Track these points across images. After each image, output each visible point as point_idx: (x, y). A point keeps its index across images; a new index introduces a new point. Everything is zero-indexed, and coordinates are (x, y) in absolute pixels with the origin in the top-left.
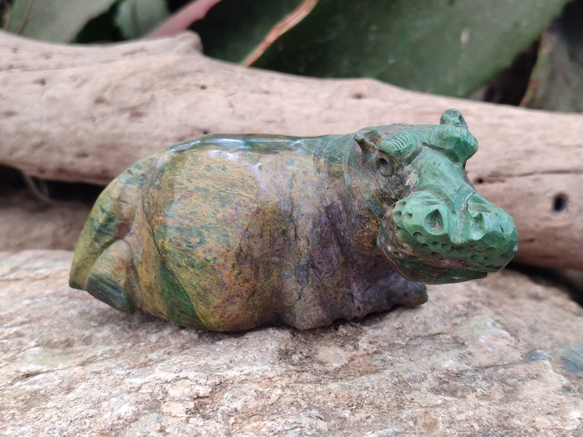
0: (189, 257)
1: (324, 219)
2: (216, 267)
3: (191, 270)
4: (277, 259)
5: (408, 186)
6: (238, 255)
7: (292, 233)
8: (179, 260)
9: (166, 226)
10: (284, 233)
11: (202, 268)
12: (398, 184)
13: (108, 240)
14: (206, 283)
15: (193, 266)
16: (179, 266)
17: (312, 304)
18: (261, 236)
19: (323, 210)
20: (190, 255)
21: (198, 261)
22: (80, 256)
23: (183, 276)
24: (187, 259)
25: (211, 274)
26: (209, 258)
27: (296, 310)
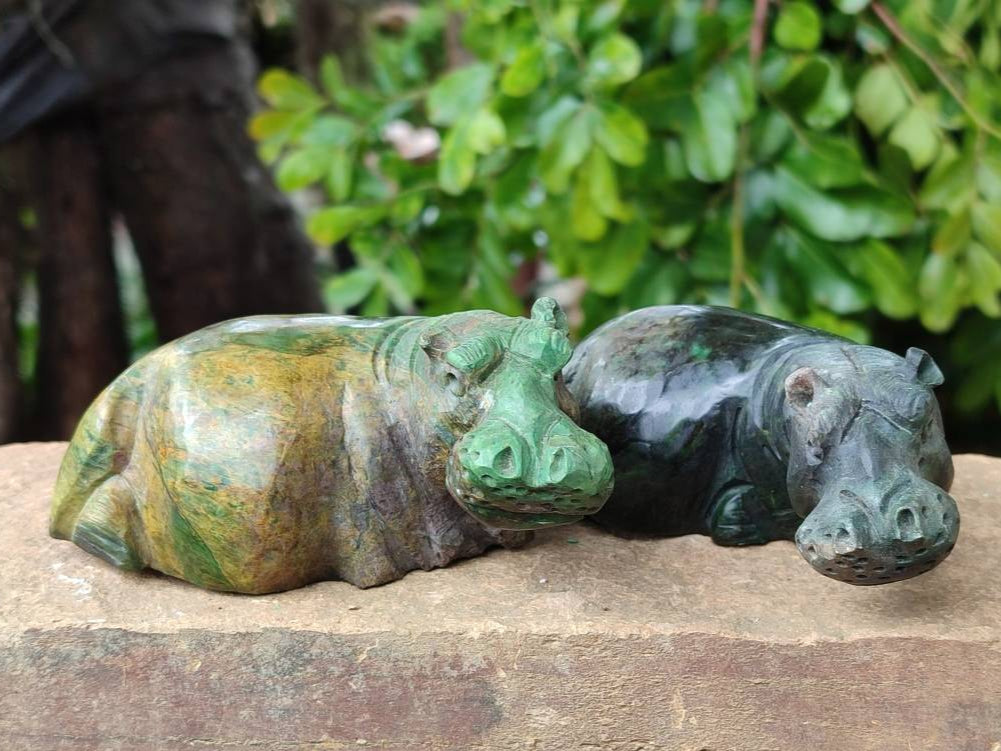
0: (209, 502)
1: (386, 443)
2: (245, 515)
3: (212, 518)
4: (325, 499)
5: (483, 410)
6: (272, 499)
7: (345, 463)
8: (196, 506)
9: (176, 462)
10: (334, 463)
11: (226, 515)
12: (471, 407)
13: (99, 476)
14: (233, 535)
15: (214, 514)
16: (196, 513)
17: (375, 554)
18: (303, 471)
19: (384, 432)
20: (210, 499)
21: (220, 508)
22: (62, 497)
23: (202, 527)
24: (205, 505)
25: (239, 523)
26: (235, 503)
27: (354, 562)
